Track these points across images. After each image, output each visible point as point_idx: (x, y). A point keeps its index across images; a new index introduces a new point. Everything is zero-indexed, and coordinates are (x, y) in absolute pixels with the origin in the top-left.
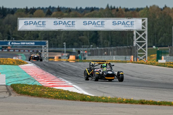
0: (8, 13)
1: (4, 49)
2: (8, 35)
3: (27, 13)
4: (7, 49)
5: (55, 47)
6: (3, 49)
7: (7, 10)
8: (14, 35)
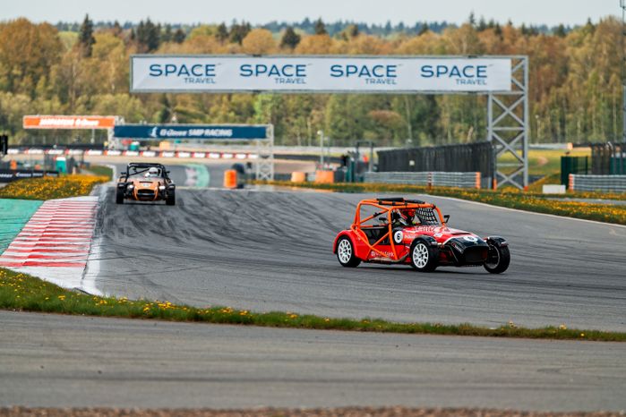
0: (167, 38)
1: (145, 148)
2: (163, 106)
3: (222, 40)
4: (153, 151)
5: (305, 144)
6: (141, 148)
7: (163, 30)
8: (179, 107)
